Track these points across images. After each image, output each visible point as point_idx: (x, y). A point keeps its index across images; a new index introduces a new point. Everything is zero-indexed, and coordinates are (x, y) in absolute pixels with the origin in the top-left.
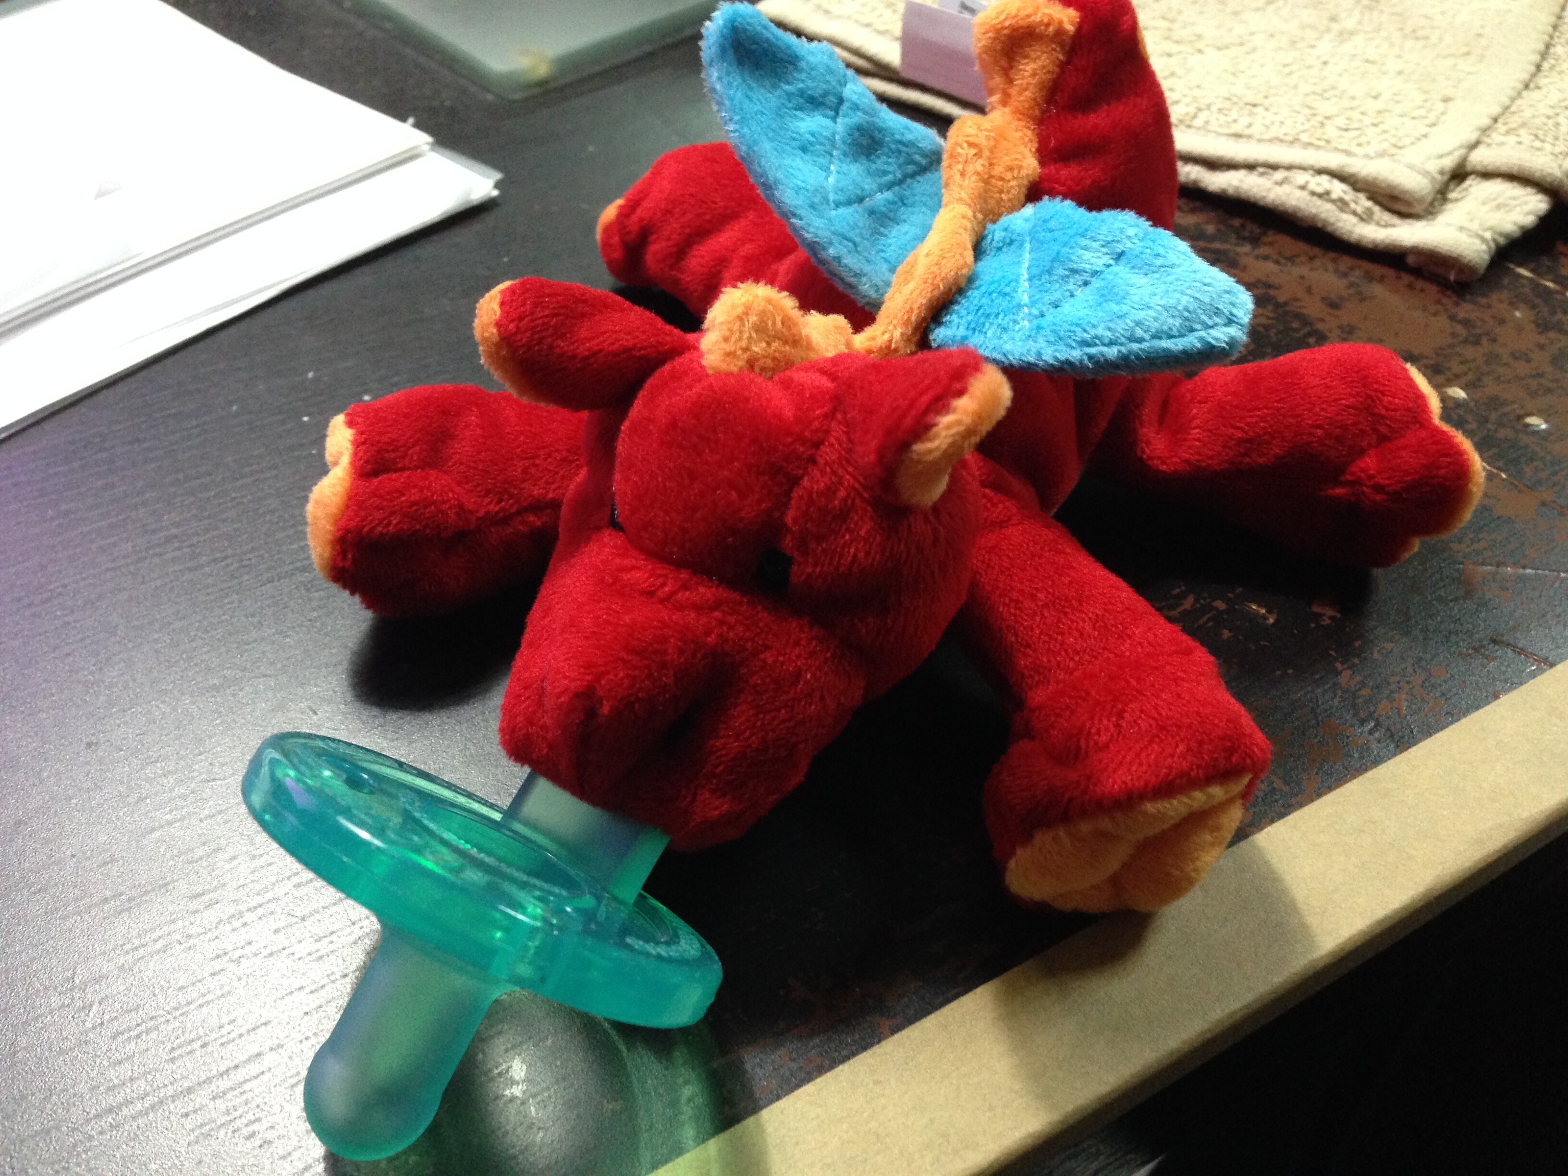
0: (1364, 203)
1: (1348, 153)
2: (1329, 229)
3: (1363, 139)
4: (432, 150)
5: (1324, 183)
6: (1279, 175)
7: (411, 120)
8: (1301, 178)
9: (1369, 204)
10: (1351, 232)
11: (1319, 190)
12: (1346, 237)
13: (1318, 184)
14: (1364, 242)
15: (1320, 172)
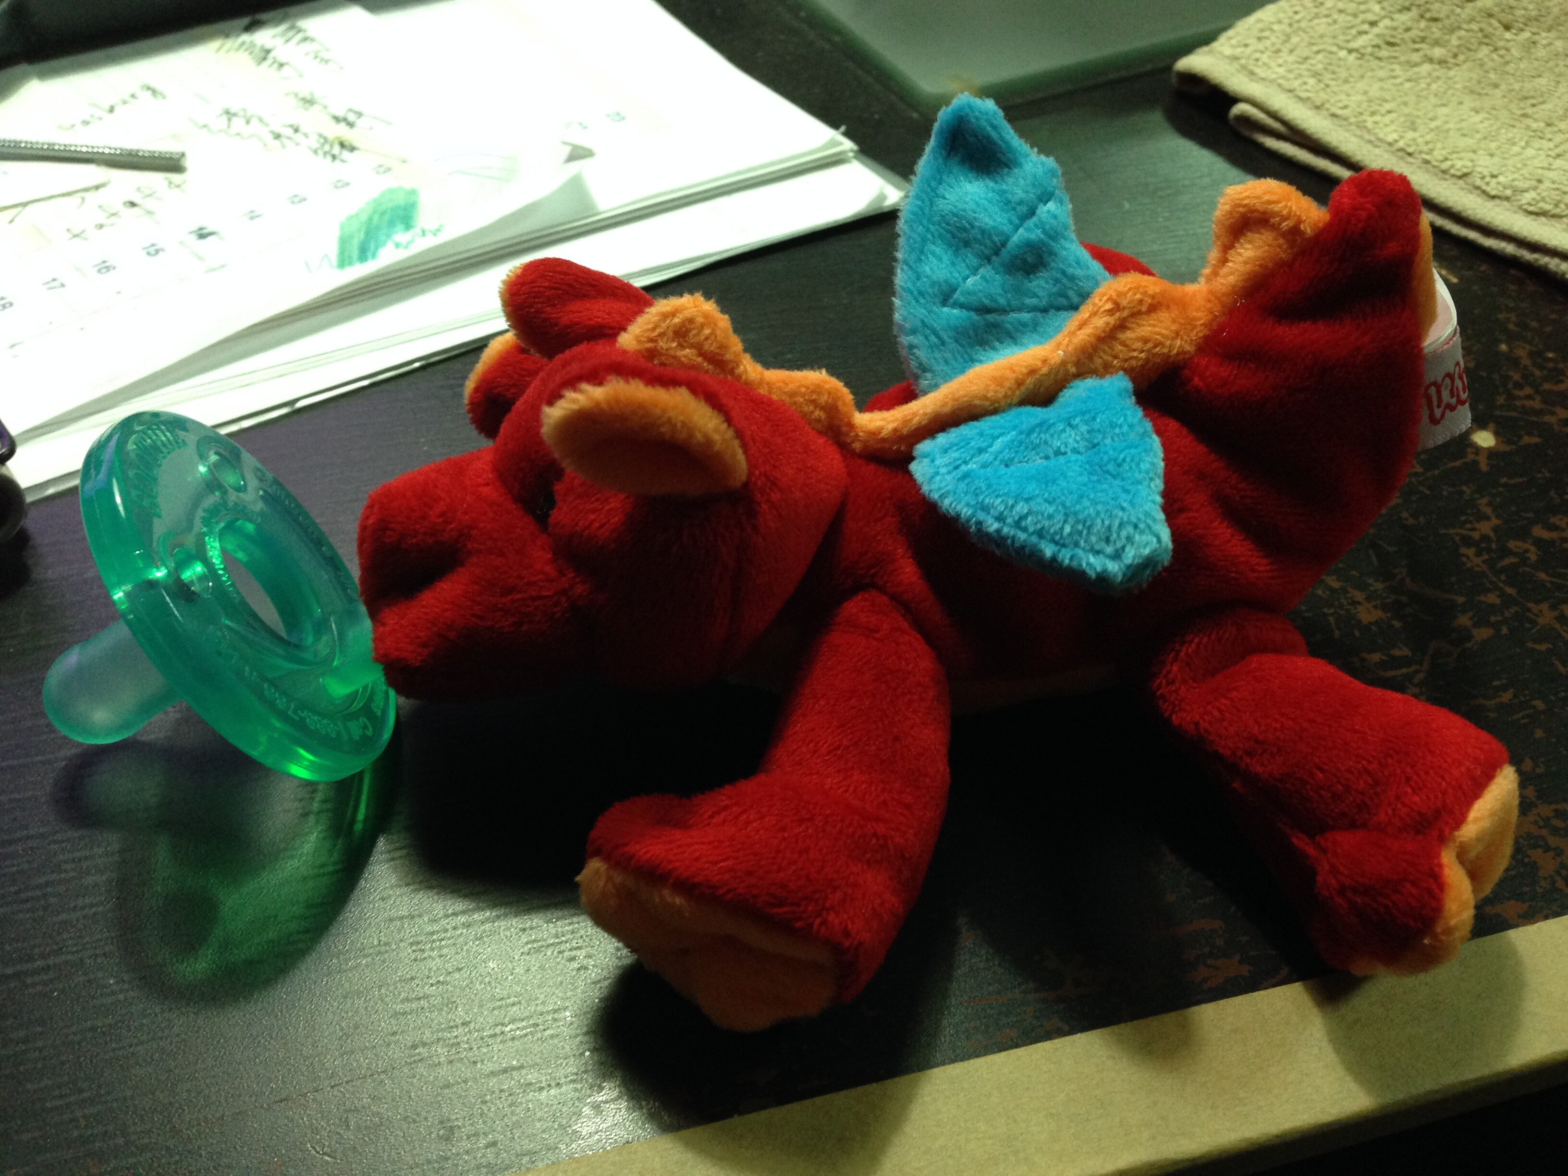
4: (855, 157)
7: (843, 128)
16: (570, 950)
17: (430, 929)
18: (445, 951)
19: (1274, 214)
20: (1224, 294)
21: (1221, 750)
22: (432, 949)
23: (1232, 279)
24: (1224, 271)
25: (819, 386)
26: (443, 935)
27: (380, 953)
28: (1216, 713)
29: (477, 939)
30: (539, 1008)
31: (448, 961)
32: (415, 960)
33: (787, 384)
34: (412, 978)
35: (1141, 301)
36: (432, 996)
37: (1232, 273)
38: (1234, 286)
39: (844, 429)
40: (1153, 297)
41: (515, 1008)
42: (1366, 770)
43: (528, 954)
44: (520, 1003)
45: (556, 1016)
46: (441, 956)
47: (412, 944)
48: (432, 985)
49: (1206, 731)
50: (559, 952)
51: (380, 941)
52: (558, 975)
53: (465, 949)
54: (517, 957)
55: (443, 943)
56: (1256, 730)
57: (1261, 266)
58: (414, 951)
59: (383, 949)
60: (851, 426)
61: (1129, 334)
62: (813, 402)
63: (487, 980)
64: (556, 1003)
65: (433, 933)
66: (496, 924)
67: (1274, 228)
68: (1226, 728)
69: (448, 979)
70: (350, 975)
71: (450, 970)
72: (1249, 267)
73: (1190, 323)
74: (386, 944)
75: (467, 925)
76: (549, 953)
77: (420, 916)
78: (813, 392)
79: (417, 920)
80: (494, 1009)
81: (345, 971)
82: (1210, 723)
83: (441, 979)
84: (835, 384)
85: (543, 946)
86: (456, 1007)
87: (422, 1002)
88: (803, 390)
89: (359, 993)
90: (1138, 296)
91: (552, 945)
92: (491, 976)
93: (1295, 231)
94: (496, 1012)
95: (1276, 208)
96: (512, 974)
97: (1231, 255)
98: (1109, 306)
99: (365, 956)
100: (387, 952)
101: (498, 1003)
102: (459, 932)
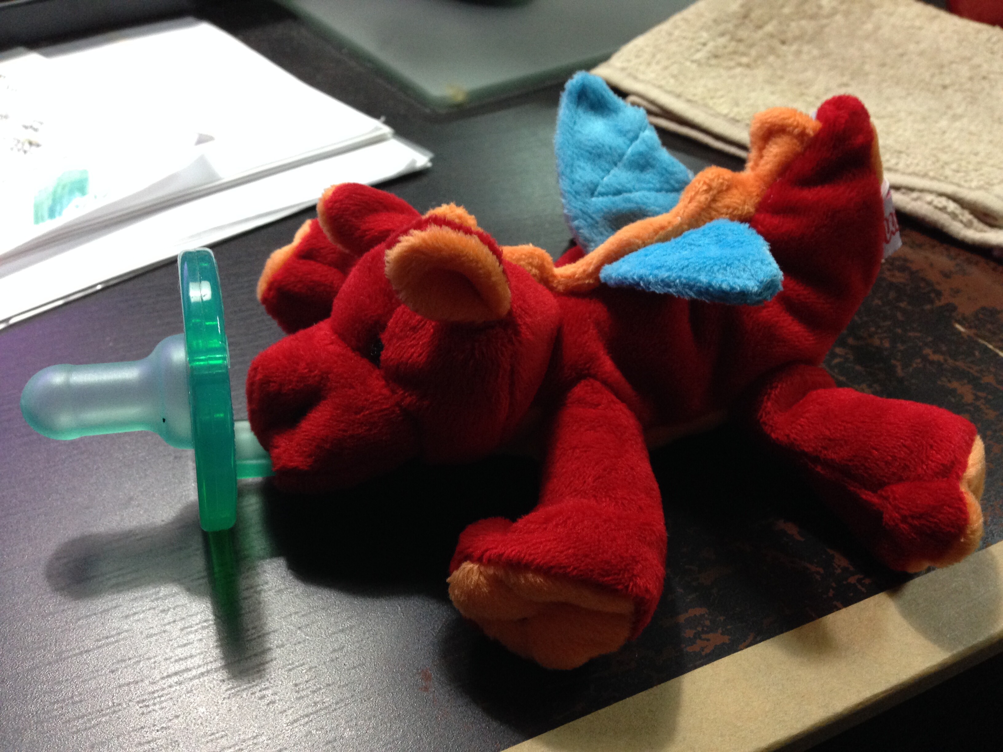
0: (967, 216)
1: (959, 185)
2: (945, 230)
3: (968, 178)
4: (393, 137)
5: (943, 202)
6: (915, 195)
7: (382, 119)
8: (929, 197)
9: (970, 217)
10: (959, 233)
11: (940, 205)
12: (955, 236)
13: (940, 202)
14: (966, 240)
15: (941, 195)
16: (260, 691)
17: (151, 689)
18: (164, 705)
19: (790, 125)
20: (765, 176)
21: (806, 449)
22: (154, 704)
23: (768, 167)
24: (762, 162)
25: (531, 253)
26: (161, 693)
27: (115, 712)
28: (799, 427)
29: (188, 693)
30: (242, 737)
31: (168, 712)
32: (143, 714)
33: (514, 255)
34: (142, 728)
35: (722, 184)
36: (159, 739)
37: (767, 163)
38: (771, 171)
39: (550, 279)
40: (728, 180)
41: (223, 740)
42: (904, 446)
43: (229, 698)
44: (226, 735)
45: (255, 741)
46: (162, 708)
47: (138, 702)
48: (158, 731)
49: (795, 439)
50: (252, 694)
51: (114, 703)
52: (253, 711)
53: (180, 700)
54: (220, 702)
55: (163, 699)
56: (828, 433)
57: (786, 157)
58: (140, 707)
59: (117, 709)
60: (554, 276)
61: (719, 204)
62: (530, 264)
63: (199, 722)
64: (254, 732)
65: (153, 693)
66: (201, 680)
67: (790, 133)
68: (807, 436)
69: (169, 724)
70: (94, 731)
71: (170, 718)
72: (777, 159)
73: (750, 194)
74: (120, 704)
75: (180, 683)
76: (244, 696)
77: (142, 681)
78: (529, 258)
79: (140, 684)
80: (208, 742)
81: (90, 728)
82: (796, 434)
83: (164, 725)
84: (539, 251)
85: (239, 691)
86: (178, 745)
87: (152, 745)
88: (523, 256)
89: (102, 743)
90: (721, 181)
91: (246, 689)
92: (202, 718)
93: (802, 135)
94: (209, 745)
95: (790, 121)
96: (218, 715)
97: (765, 152)
98: (705, 187)
99: (103, 715)
100: (120, 710)
101: (210, 738)
102: (173, 689)
